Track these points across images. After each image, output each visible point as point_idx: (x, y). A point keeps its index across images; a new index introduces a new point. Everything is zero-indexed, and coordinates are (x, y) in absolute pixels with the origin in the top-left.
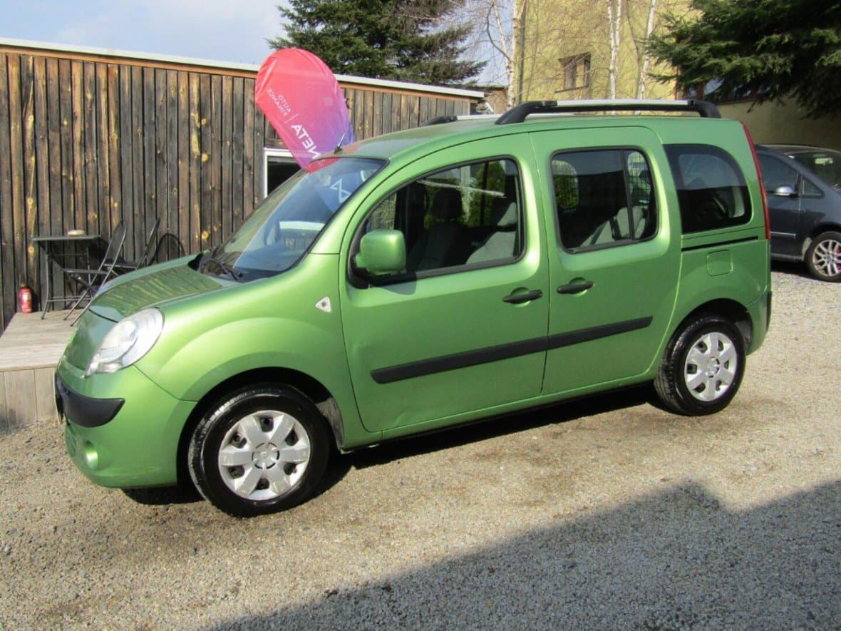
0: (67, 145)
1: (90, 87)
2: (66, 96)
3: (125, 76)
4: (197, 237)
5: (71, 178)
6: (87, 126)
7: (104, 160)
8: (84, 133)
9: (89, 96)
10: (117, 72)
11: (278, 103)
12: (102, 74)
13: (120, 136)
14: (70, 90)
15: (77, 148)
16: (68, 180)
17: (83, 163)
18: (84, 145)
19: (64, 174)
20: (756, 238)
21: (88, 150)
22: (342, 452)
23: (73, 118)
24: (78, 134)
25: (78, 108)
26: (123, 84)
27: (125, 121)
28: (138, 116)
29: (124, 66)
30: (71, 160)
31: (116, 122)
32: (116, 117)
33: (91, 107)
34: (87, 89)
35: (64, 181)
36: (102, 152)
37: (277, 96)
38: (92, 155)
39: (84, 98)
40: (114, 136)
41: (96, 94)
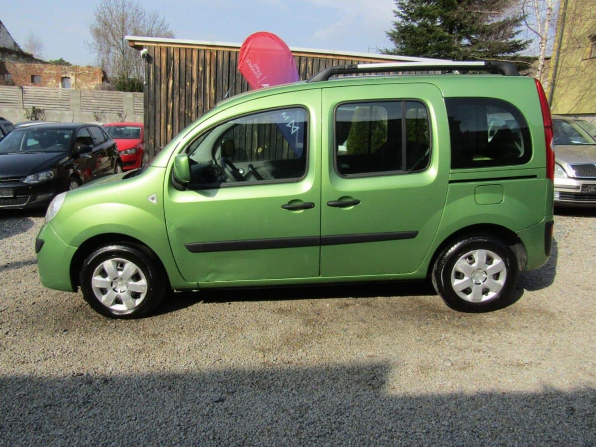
0: (189, 96)
1: (202, 64)
2: (189, 69)
3: (220, 57)
4: (255, 151)
5: (190, 115)
6: (199, 86)
7: (207, 104)
8: (197, 89)
9: (201, 69)
10: (216, 54)
11: (253, 69)
12: (208, 56)
13: (216, 91)
14: (191, 65)
15: (193, 98)
16: (188, 116)
17: (196, 106)
18: (197, 97)
19: (186, 112)
20: (535, 176)
21: (199, 99)
22: (175, 291)
23: (192, 81)
24: (194, 90)
25: (195, 76)
26: (219, 61)
27: (219, 83)
28: (226, 80)
29: (220, 51)
30: (190, 105)
31: (214, 84)
32: (214, 80)
33: (201, 75)
34: (200, 65)
35: (186, 116)
36: (206, 101)
37: (253, 65)
38: (201, 102)
39: (198, 70)
40: (213, 91)
41: (204, 68)
